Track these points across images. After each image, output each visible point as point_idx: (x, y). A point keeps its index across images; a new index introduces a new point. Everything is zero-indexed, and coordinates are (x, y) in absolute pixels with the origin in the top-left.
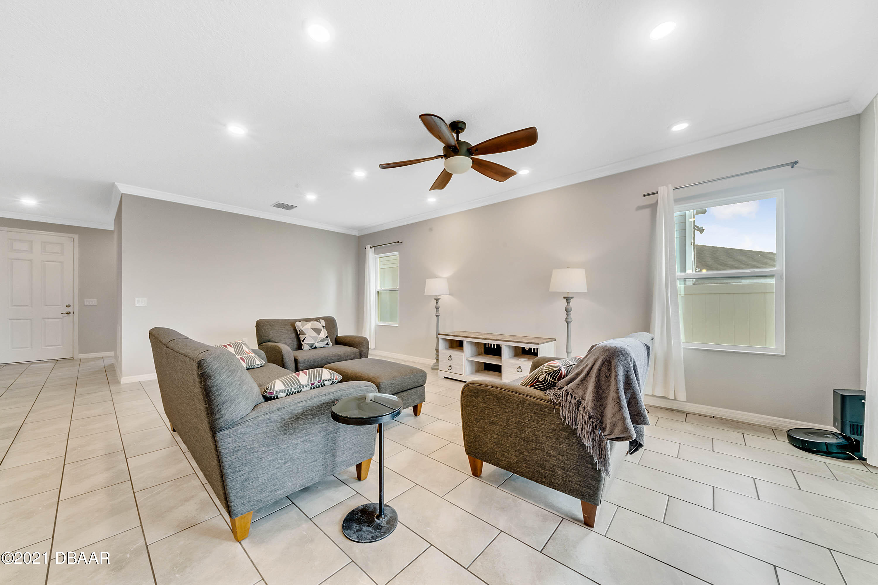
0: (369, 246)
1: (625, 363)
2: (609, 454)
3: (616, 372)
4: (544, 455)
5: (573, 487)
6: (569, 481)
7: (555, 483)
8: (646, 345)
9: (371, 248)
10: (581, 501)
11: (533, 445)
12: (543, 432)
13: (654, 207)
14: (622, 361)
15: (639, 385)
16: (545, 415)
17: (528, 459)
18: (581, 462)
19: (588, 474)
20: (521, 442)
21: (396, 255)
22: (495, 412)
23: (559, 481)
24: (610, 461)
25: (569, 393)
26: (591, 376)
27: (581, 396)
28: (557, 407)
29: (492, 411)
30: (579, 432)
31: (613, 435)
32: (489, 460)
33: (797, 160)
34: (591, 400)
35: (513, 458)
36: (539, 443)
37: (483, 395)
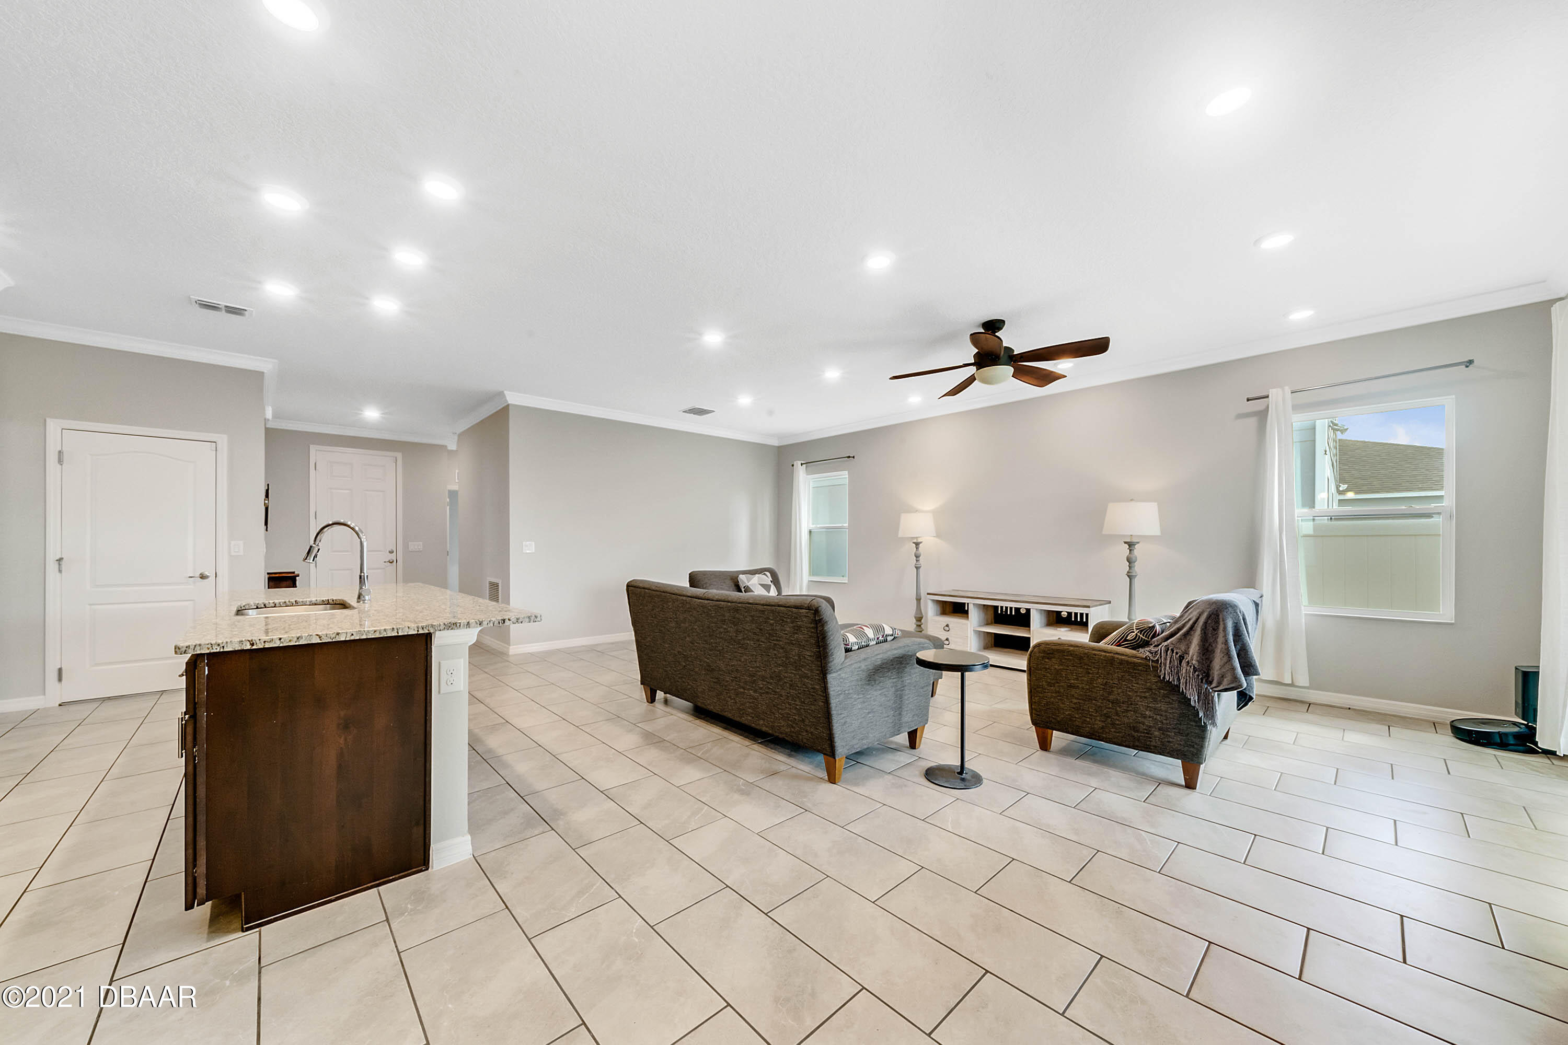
0: (799, 463)
1: (1234, 615)
2: (1217, 705)
3: (1224, 624)
4: (1137, 717)
5: (1173, 748)
6: (1169, 742)
7: (1151, 746)
8: (1254, 601)
9: (802, 464)
10: (1182, 761)
11: (1125, 707)
12: (1136, 692)
13: (1263, 415)
14: (1231, 613)
15: (1249, 636)
16: (1139, 673)
17: (1117, 722)
18: (1182, 721)
19: (1191, 732)
20: (1109, 704)
21: (842, 476)
22: (1075, 674)
23: (1156, 742)
24: (1218, 713)
25: (1170, 649)
26: (1196, 630)
27: (1183, 651)
28: (1154, 664)
29: (1071, 673)
30: (1182, 686)
31: (1222, 686)
32: (1065, 729)
33: (1472, 359)
34: (1196, 654)
35: (1097, 724)
36: (1131, 704)
37: (1059, 656)
